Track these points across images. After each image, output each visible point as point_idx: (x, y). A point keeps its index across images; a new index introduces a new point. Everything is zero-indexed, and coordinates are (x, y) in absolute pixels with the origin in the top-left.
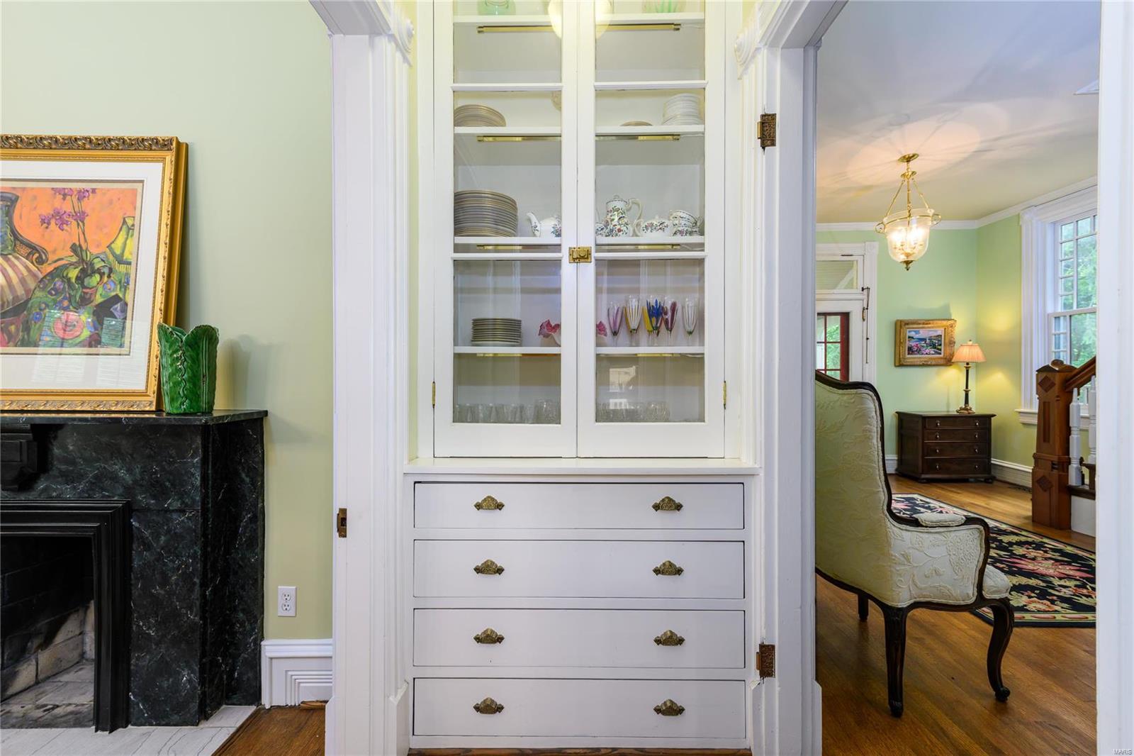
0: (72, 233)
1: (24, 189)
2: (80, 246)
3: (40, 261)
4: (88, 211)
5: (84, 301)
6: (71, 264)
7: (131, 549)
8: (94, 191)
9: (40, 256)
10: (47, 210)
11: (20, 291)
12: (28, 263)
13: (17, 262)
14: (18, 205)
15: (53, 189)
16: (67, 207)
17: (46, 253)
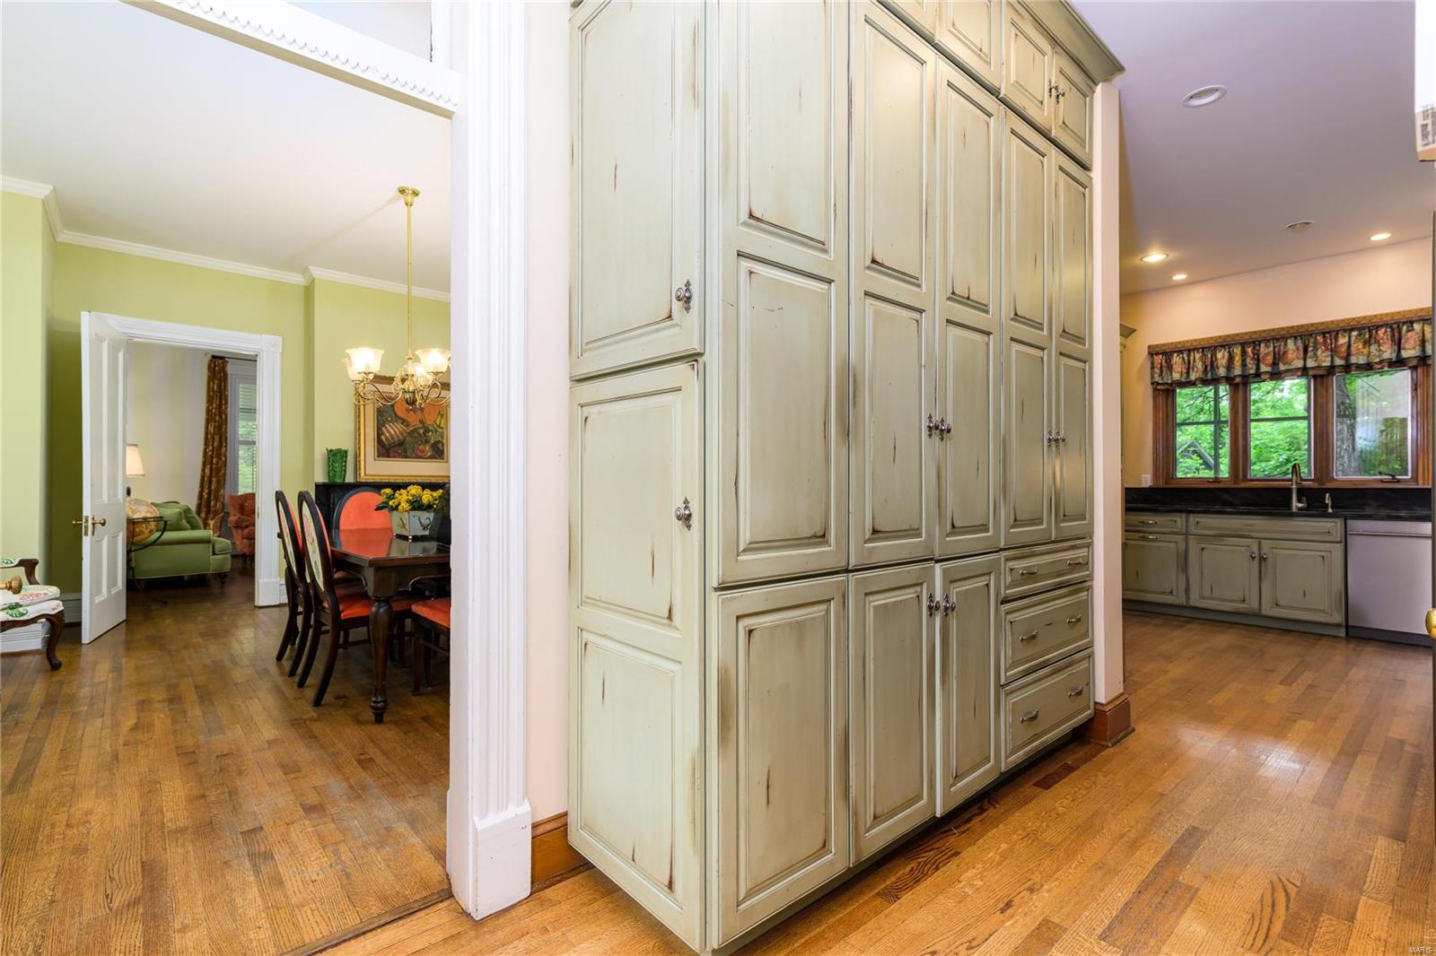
2: (423, 421)
3: (407, 426)
5: (427, 442)
6: (420, 427)
9: (407, 423)
11: (401, 437)
12: (403, 426)
13: (398, 426)
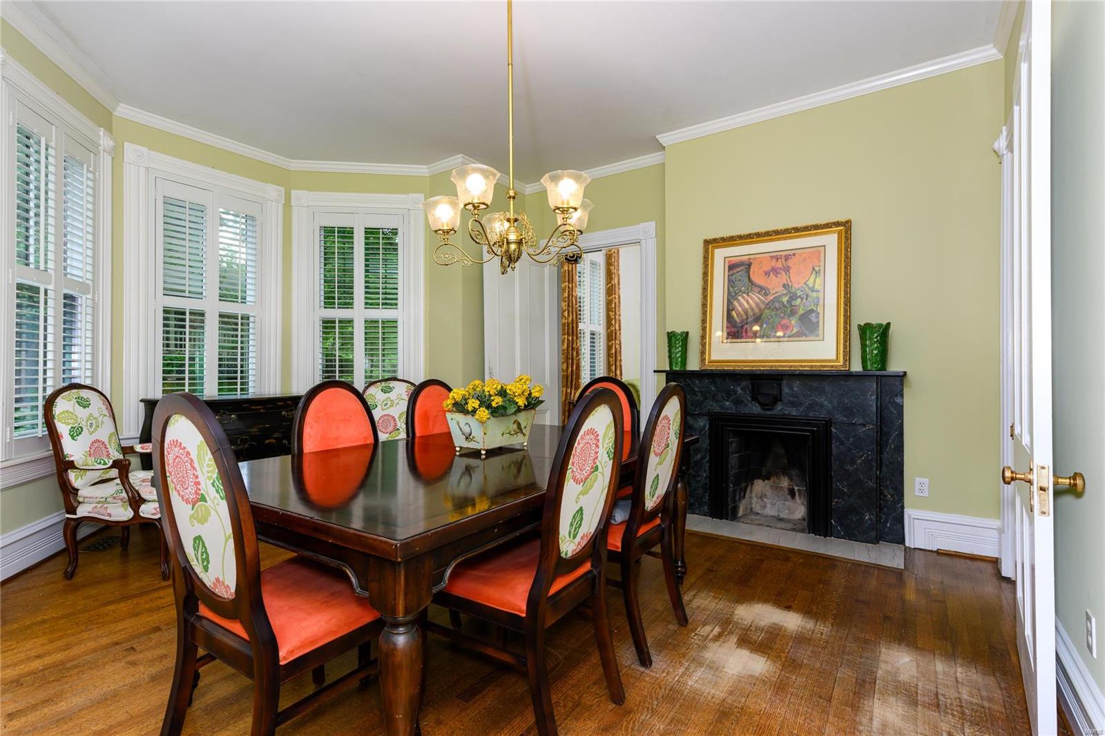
0: (783, 277)
1: (755, 258)
2: (788, 285)
3: (766, 294)
4: (791, 265)
5: (793, 313)
6: (784, 294)
7: (831, 444)
8: (794, 255)
9: (766, 292)
10: (767, 268)
11: (757, 311)
12: (760, 297)
13: (754, 296)
14: (752, 267)
15: (771, 257)
16: (779, 264)
17: (769, 290)
